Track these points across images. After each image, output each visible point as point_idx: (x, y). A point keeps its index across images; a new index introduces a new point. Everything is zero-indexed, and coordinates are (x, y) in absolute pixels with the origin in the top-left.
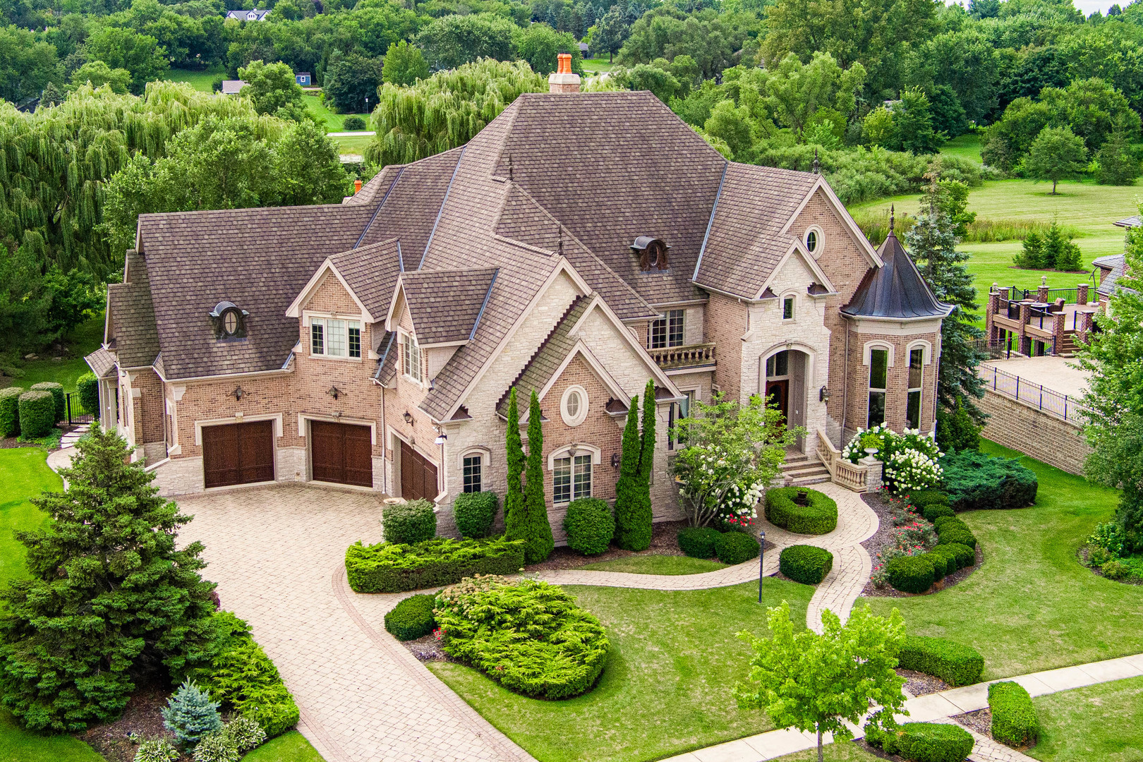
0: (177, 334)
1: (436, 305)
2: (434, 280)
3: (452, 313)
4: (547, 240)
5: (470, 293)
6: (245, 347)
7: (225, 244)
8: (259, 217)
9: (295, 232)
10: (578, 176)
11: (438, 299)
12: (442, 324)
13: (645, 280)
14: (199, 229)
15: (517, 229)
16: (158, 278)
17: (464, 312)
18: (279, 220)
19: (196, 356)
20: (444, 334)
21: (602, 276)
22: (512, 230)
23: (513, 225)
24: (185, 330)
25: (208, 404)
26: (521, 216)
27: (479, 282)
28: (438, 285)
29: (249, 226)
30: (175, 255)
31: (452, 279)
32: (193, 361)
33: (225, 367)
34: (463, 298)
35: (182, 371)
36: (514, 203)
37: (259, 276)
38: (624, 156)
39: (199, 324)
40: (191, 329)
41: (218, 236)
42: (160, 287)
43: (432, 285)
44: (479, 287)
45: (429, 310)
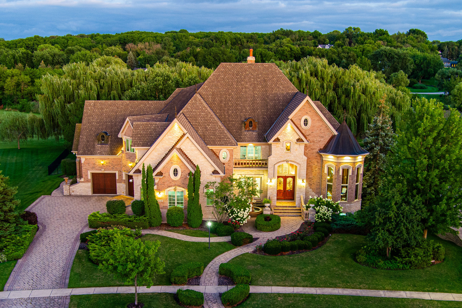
9: (136, 109)
11: (144, 132)
12: (142, 141)
14: (104, 106)
16: (85, 122)
18: (132, 105)
19: (89, 148)
25: (92, 165)
27: (161, 127)
28: (146, 127)
31: (152, 125)
32: (88, 150)
33: (98, 153)
34: (153, 132)
35: (83, 153)
38: (254, 87)
43: (144, 127)
45: (139, 135)
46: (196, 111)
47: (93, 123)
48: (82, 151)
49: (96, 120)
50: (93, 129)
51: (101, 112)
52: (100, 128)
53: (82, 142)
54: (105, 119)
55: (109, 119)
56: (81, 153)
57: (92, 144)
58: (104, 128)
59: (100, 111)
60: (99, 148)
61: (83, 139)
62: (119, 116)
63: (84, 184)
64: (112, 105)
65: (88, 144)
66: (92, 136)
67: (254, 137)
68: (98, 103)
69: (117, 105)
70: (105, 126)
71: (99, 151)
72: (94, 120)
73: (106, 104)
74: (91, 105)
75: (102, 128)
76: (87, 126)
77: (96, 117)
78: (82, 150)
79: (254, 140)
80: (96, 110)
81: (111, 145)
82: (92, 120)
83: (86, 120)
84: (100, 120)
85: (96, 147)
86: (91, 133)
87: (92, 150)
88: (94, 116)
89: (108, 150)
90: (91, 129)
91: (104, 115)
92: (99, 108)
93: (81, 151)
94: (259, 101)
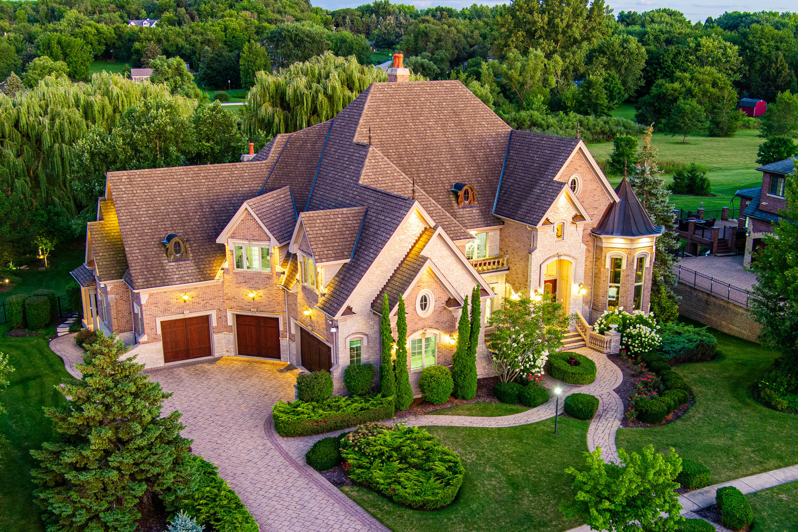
0: (140, 257)
1: (327, 235)
2: (323, 217)
3: (337, 240)
4: (397, 187)
5: (349, 226)
6: (188, 265)
7: (169, 192)
8: (192, 172)
9: (218, 182)
10: (413, 141)
11: (328, 231)
12: (331, 248)
13: (461, 213)
14: (150, 181)
15: (377, 179)
16: (124, 218)
17: (345, 240)
18: (206, 174)
19: (154, 272)
20: (333, 255)
21: (435, 211)
22: (373, 180)
23: (373, 177)
24: (145, 254)
25: (164, 305)
26: (379, 170)
27: (355, 218)
28: (327, 220)
29: (185, 179)
30: (135, 201)
31: (336, 216)
32: (152, 276)
33: (175, 279)
34: (344, 229)
35: (145, 283)
36: (373, 161)
37: (195, 214)
38: (443, 126)
39: (155, 249)
40: (150, 253)
41: (164, 187)
42: (125, 224)
43: (322, 221)
44: (355, 222)
45: (322, 239)
46: (384, 179)
47: (143, 219)
48: (143, 280)
49: (145, 212)
50: (146, 231)
51: (150, 194)
52: (160, 226)
53: (135, 261)
54: (163, 208)
55: (171, 207)
56: (141, 284)
57: (158, 262)
58: (168, 226)
59: (147, 191)
60: (175, 270)
61: (134, 255)
62: (189, 199)
63: (147, 346)
64: (167, 177)
65: (149, 263)
66: (152, 246)
67: (477, 217)
68: (137, 176)
69: (175, 177)
70: (169, 223)
71: (177, 276)
72: (141, 213)
73: (153, 175)
74: (123, 180)
75: (163, 226)
76: (132, 226)
77: (144, 206)
78: (140, 277)
79: (479, 223)
80: (139, 191)
81: (197, 260)
82: (137, 213)
83: (125, 214)
84: (154, 211)
85: (167, 267)
86: (146, 240)
87: (161, 274)
88: (137, 204)
89: (194, 271)
90: (142, 231)
91: (159, 199)
92: (141, 185)
93: (139, 280)
94: (459, 150)
